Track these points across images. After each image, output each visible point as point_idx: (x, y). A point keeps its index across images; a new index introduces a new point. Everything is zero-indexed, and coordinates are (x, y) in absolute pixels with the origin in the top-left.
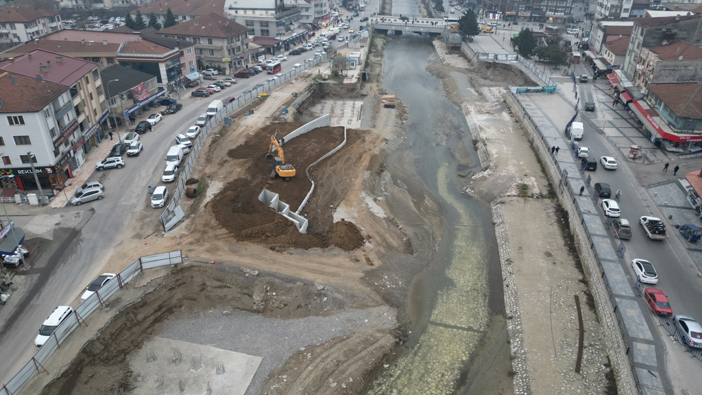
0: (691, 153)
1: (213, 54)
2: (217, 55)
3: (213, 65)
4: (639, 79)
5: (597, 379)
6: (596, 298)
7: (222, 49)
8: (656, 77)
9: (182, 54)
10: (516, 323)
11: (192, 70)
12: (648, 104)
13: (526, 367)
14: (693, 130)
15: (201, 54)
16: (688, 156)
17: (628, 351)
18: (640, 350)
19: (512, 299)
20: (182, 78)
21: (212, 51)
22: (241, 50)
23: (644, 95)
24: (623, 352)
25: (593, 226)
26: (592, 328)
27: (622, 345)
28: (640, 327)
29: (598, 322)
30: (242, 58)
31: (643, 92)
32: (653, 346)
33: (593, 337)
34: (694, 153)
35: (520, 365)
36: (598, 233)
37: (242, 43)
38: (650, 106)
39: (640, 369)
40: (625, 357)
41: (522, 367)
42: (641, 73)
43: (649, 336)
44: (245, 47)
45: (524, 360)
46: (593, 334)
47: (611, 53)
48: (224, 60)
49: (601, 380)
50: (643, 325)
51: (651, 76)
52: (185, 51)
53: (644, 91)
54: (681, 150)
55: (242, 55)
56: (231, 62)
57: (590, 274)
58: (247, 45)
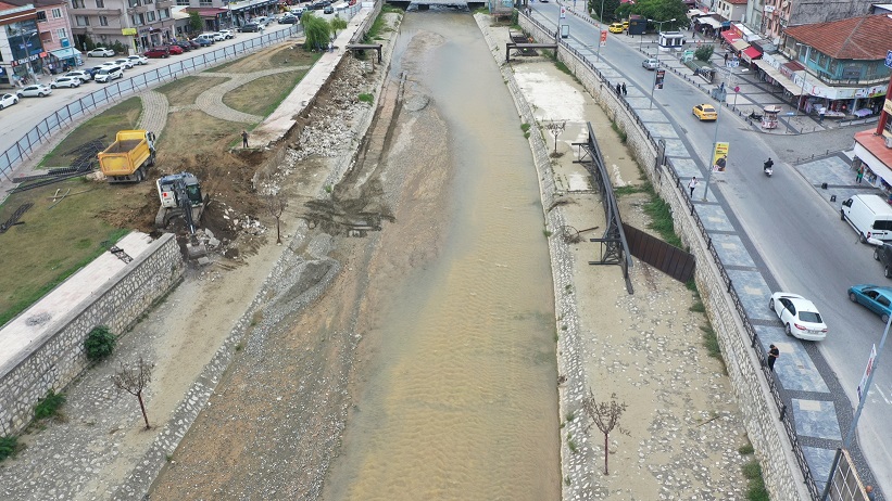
0: (856, 118)
1: (106, 24)
2: (113, 24)
3: (108, 42)
4: (770, 28)
5: (728, 478)
6: (721, 332)
7: (119, 14)
8: (794, 16)
9: (42, 16)
10: (576, 390)
11: (65, 45)
12: (785, 56)
13: (589, 469)
14: (858, 80)
15: (88, 24)
16: (853, 123)
17: (785, 413)
18: (805, 412)
19: (571, 349)
20: (43, 55)
21: (104, 19)
22: (157, 18)
23: (778, 46)
24: (774, 416)
25: (712, 219)
26: (715, 387)
27: (771, 404)
28: (803, 371)
29: (727, 374)
30: (158, 30)
31: (776, 42)
32: (831, 404)
33: (717, 401)
34: (861, 118)
35: (578, 467)
36: (720, 229)
37: (158, 8)
38: (789, 59)
39: (810, 449)
40: (779, 427)
41: (582, 469)
42: (771, 17)
43: (821, 386)
44: (163, 13)
45: (586, 456)
46: (718, 396)
47: (727, 4)
48: (124, 32)
49: (734, 481)
50: (807, 367)
51: (787, 17)
52: (48, 12)
53: (777, 40)
54: (842, 115)
55: (159, 26)
56: (137, 35)
57: (708, 294)
58: (167, 11)
